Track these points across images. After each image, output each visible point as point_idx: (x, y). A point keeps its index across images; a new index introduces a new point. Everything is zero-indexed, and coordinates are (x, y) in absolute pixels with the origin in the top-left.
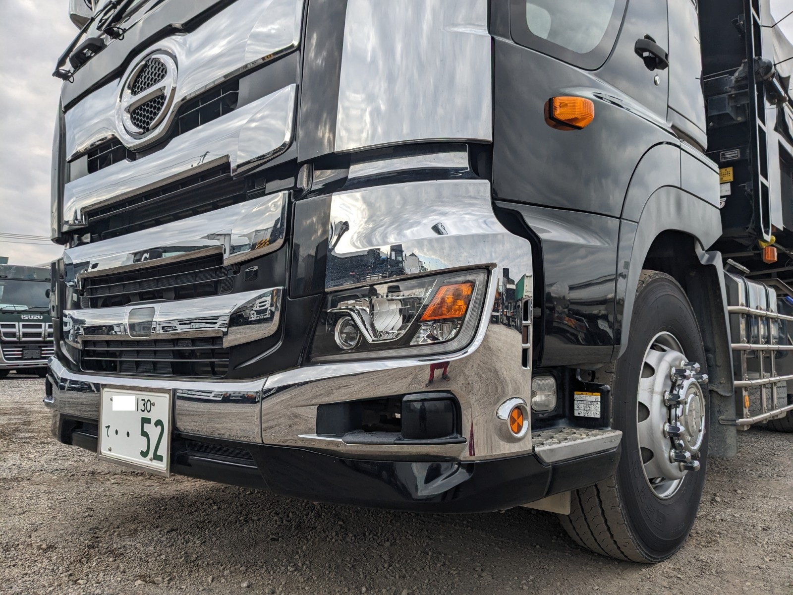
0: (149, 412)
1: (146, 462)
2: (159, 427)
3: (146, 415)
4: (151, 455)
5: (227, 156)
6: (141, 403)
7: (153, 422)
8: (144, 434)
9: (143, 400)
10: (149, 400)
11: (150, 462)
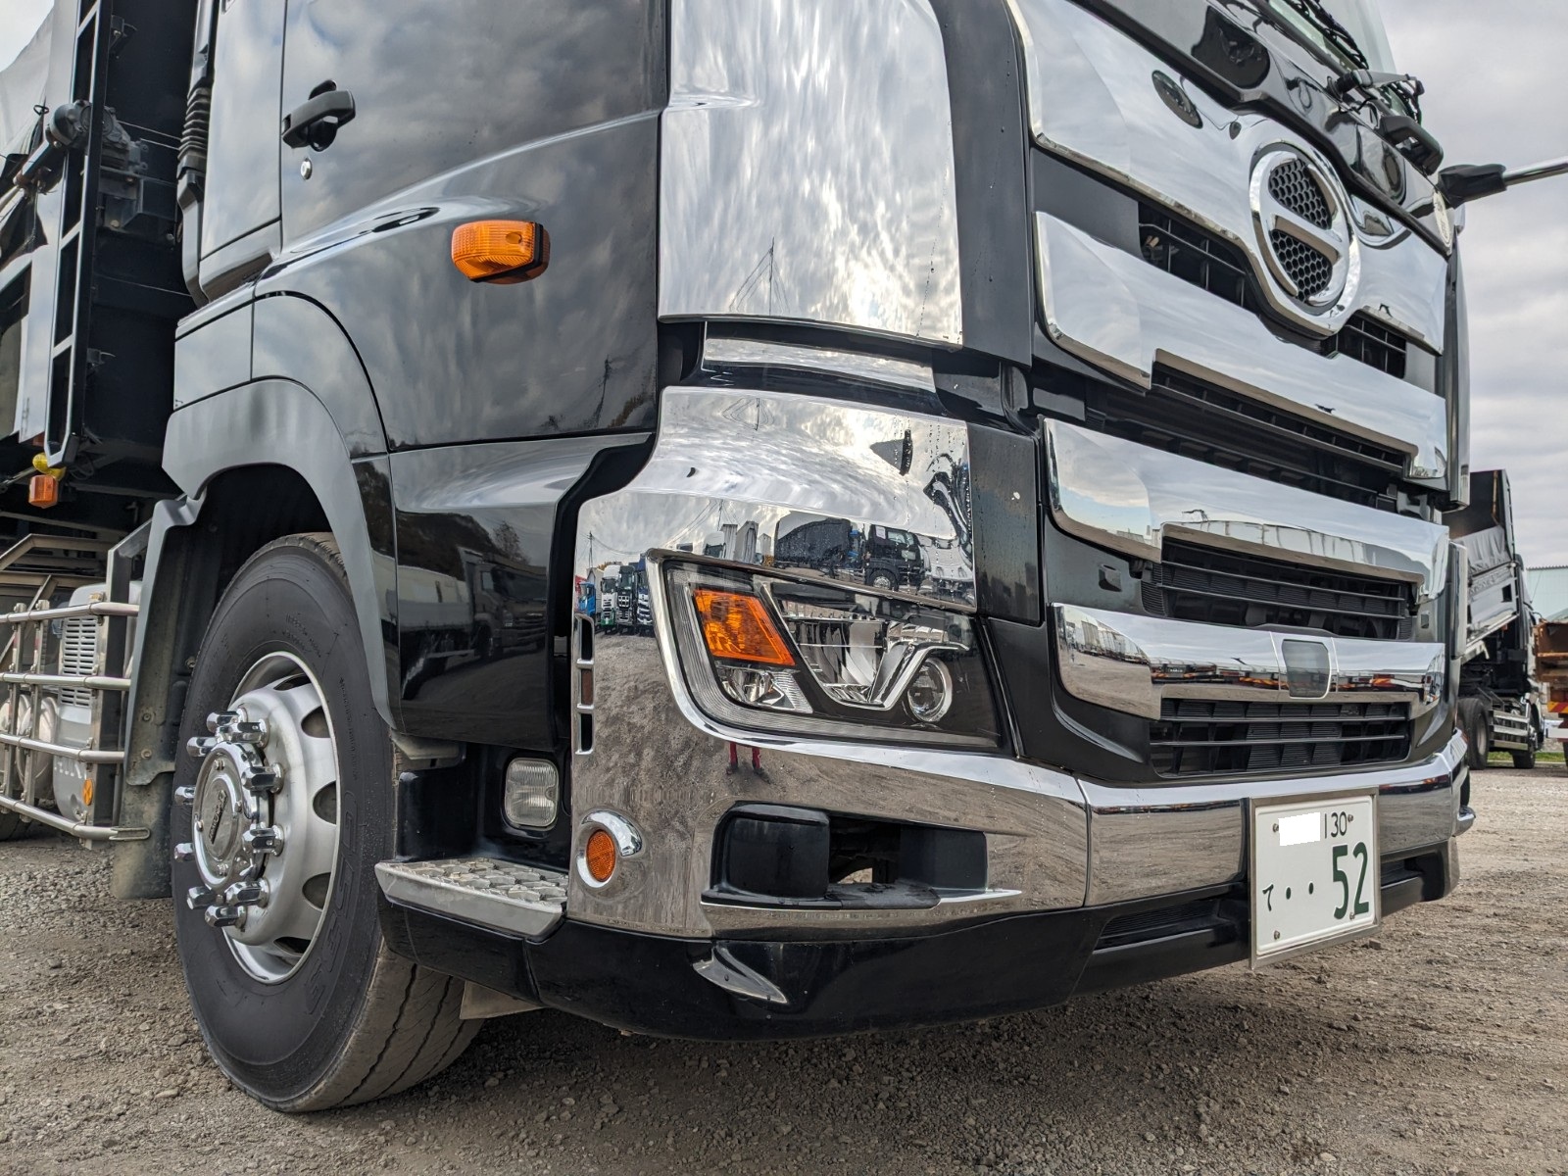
0: (1343, 834)
1: (1346, 924)
2: (1361, 856)
3: (1340, 841)
4: (1351, 909)
5: (1415, 448)
6: (1332, 821)
7: (1351, 850)
8: (1339, 876)
9: (1335, 815)
10: (1343, 814)
11: (1349, 923)
